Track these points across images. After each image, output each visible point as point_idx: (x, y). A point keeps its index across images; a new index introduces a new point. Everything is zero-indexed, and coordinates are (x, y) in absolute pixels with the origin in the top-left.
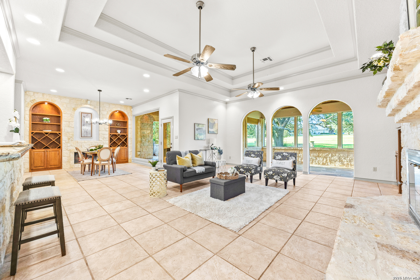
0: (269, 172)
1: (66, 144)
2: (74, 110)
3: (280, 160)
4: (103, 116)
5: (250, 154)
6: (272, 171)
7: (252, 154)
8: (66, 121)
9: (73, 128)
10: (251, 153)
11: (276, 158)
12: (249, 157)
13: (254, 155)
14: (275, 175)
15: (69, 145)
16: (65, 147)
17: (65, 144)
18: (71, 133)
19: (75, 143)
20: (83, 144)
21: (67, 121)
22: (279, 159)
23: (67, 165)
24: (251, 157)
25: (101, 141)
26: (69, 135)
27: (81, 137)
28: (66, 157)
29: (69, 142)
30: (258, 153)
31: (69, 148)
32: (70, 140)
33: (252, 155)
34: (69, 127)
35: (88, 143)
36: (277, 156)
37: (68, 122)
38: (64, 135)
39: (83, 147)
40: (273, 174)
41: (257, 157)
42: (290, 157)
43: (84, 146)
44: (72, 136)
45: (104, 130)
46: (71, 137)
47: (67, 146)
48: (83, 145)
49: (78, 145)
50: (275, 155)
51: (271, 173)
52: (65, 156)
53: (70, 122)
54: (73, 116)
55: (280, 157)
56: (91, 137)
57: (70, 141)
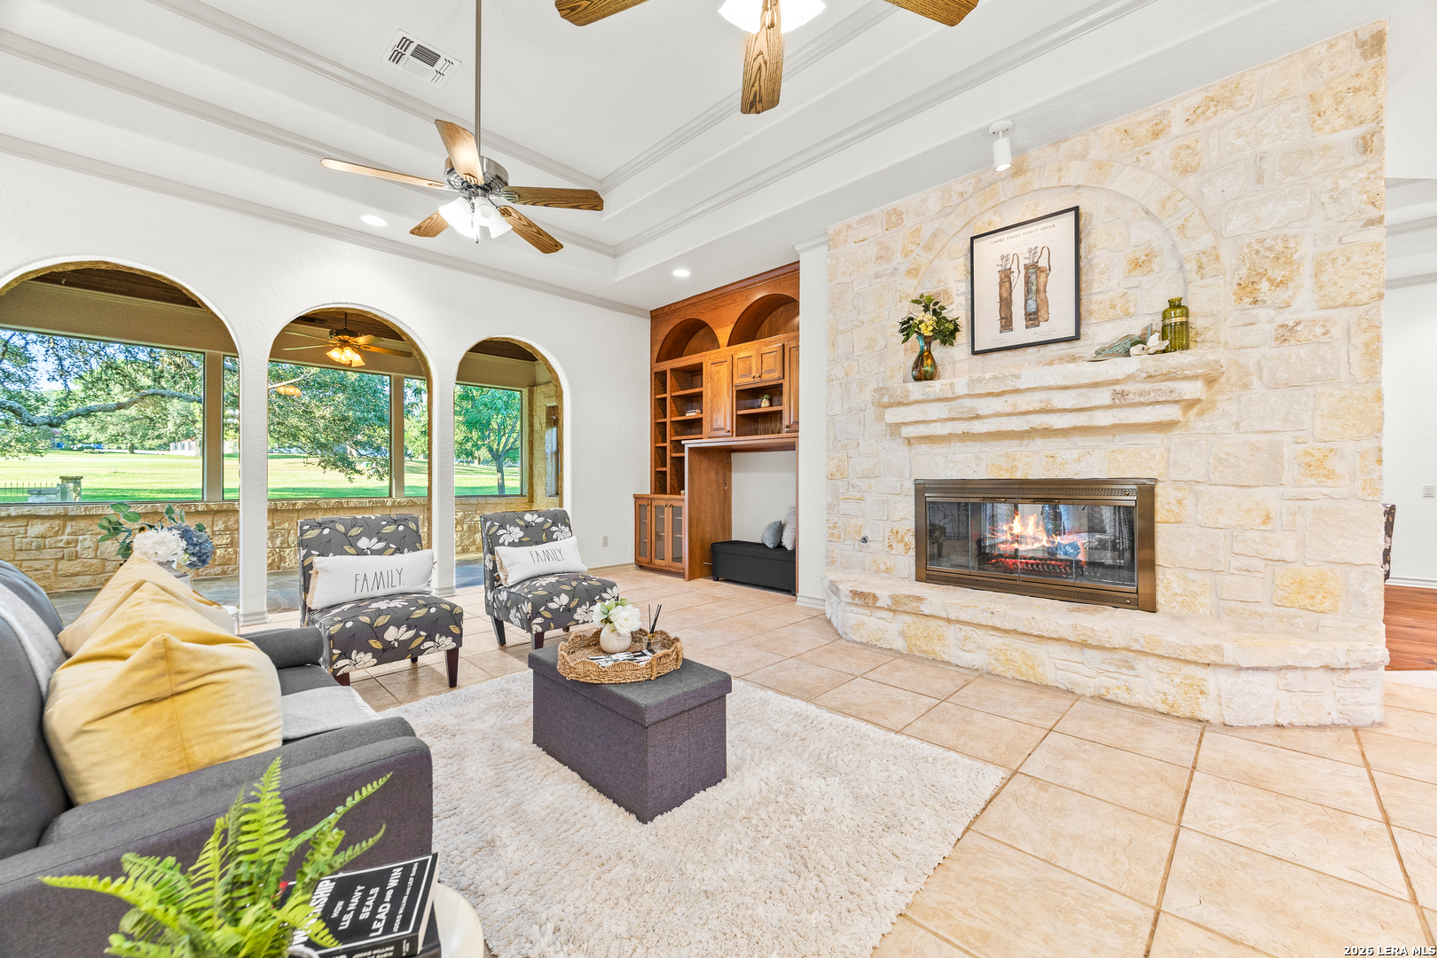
0: (556, 599)
3: (521, 543)
5: (352, 542)
6: (566, 592)
7: (358, 537)
10: (354, 532)
11: (501, 541)
12: (346, 553)
13: (375, 540)
14: (579, 605)
22: (517, 541)
24: (361, 552)
30: (401, 528)
33: (363, 543)
36: (504, 531)
40: (573, 605)
41: (399, 550)
42: (554, 528)
50: (492, 525)
51: (564, 599)
55: (517, 534)
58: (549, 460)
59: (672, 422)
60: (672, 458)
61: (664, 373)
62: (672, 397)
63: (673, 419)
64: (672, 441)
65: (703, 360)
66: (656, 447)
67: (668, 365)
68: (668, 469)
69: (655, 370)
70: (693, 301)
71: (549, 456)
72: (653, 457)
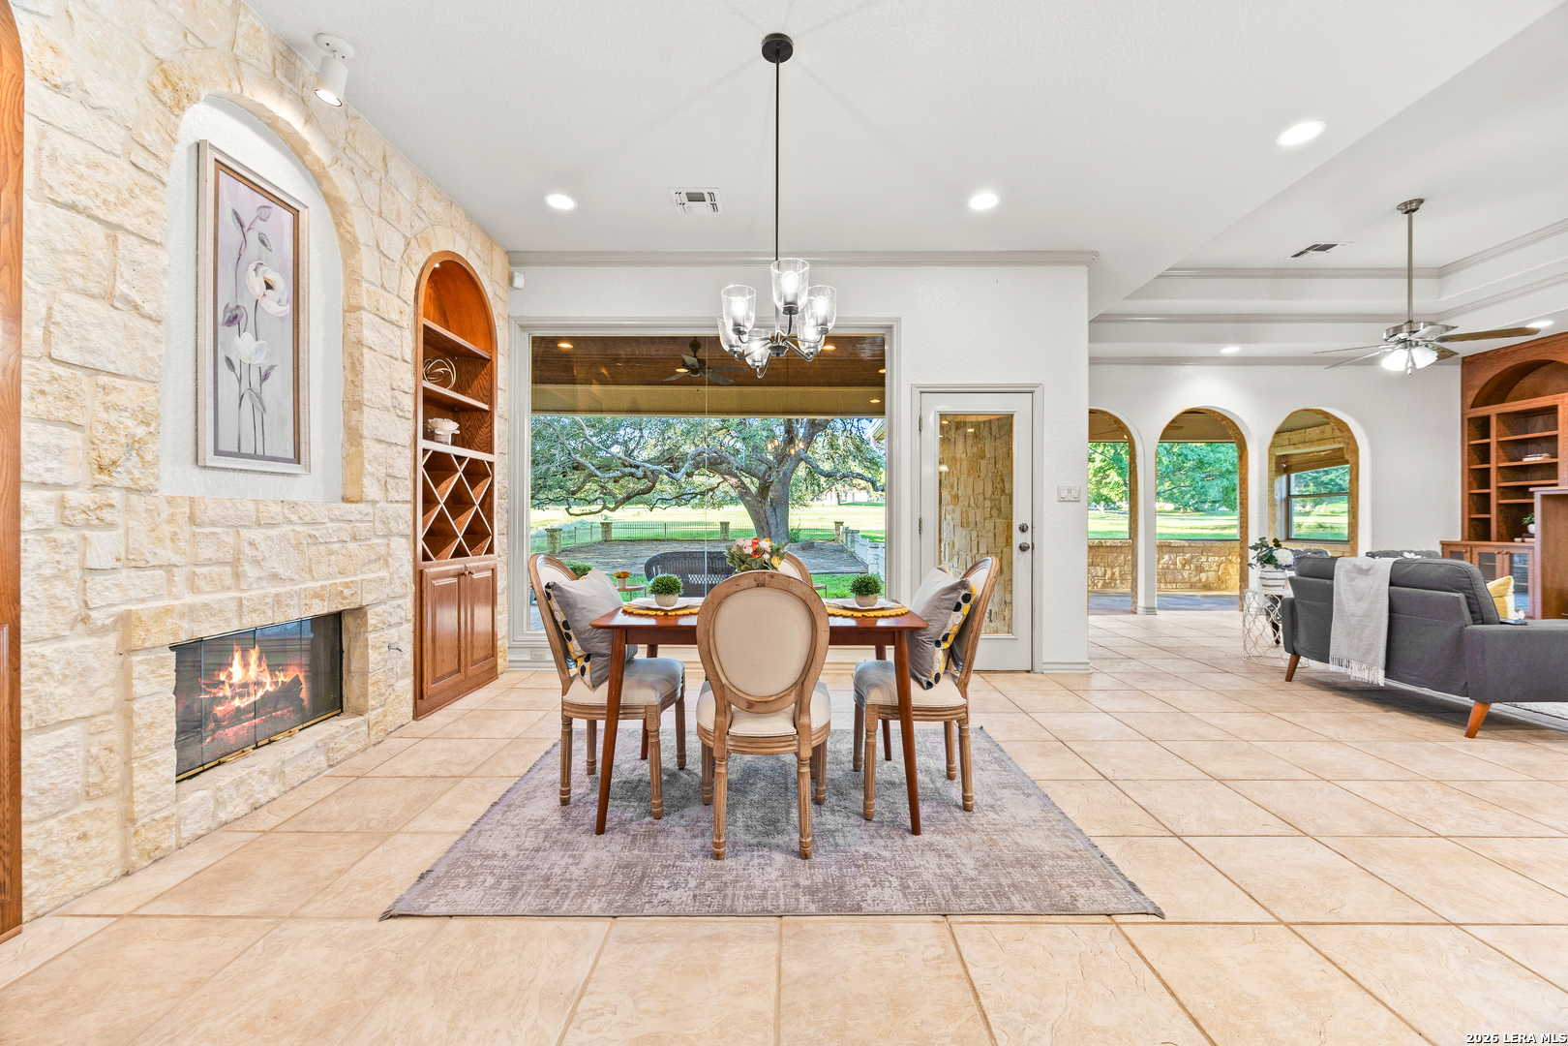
1: (72, 535)
2: (166, 94)
4: (385, 271)
8: (73, 207)
9: (150, 326)
15: (103, 547)
16: (59, 588)
17: (55, 545)
18: (129, 394)
19: (166, 530)
20: (245, 533)
21: (82, 200)
23: (84, 837)
25: (374, 502)
26: (113, 417)
27: (217, 452)
28: (70, 733)
29: (106, 514)
31: (110, 597)
32: (122, 479)
34: (109, 297)
35: (286, 528)
37: (97, 233)
38: (42, 405)
39: (250, 571)
43: (256, 562)
44: (141, 431)
45: (390, 406)
46: (134, 445)
47: (77, 573)
48: (248, 551)
49: (208, 552)
52: (56, 716)
53: (119, 227)
54: (151, 165)
56: (297, 459)
57: (115, 497)
58: (1278, 507)
59: (1499, 468)
60: (1499, 505)
61: (1486, 420)
62: (1498, 442)
63: (1501, 465)
64: (1499, 488)
65: (1556, 402)
66: (1470, 494)
67: (1492, 410)
68: (1493, 515)
69: (1469, 416)
70: (1539, 342)
71: (1278, 502)
72: (1466, 503)
